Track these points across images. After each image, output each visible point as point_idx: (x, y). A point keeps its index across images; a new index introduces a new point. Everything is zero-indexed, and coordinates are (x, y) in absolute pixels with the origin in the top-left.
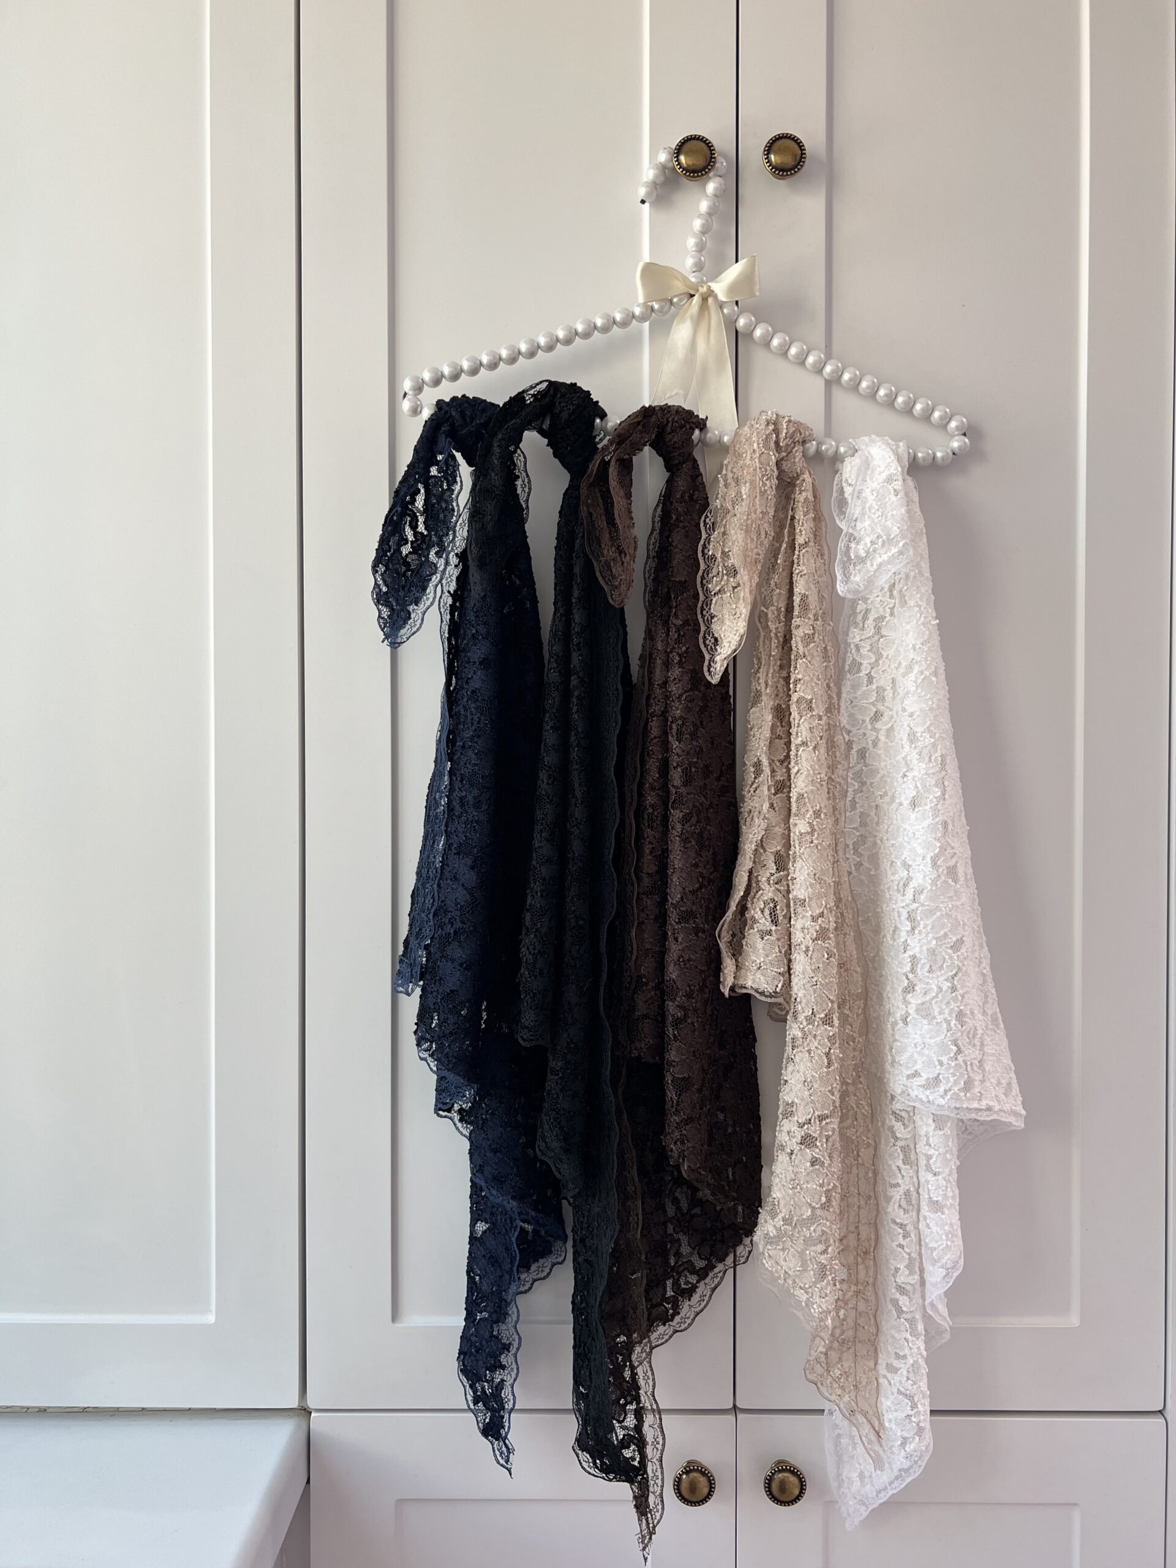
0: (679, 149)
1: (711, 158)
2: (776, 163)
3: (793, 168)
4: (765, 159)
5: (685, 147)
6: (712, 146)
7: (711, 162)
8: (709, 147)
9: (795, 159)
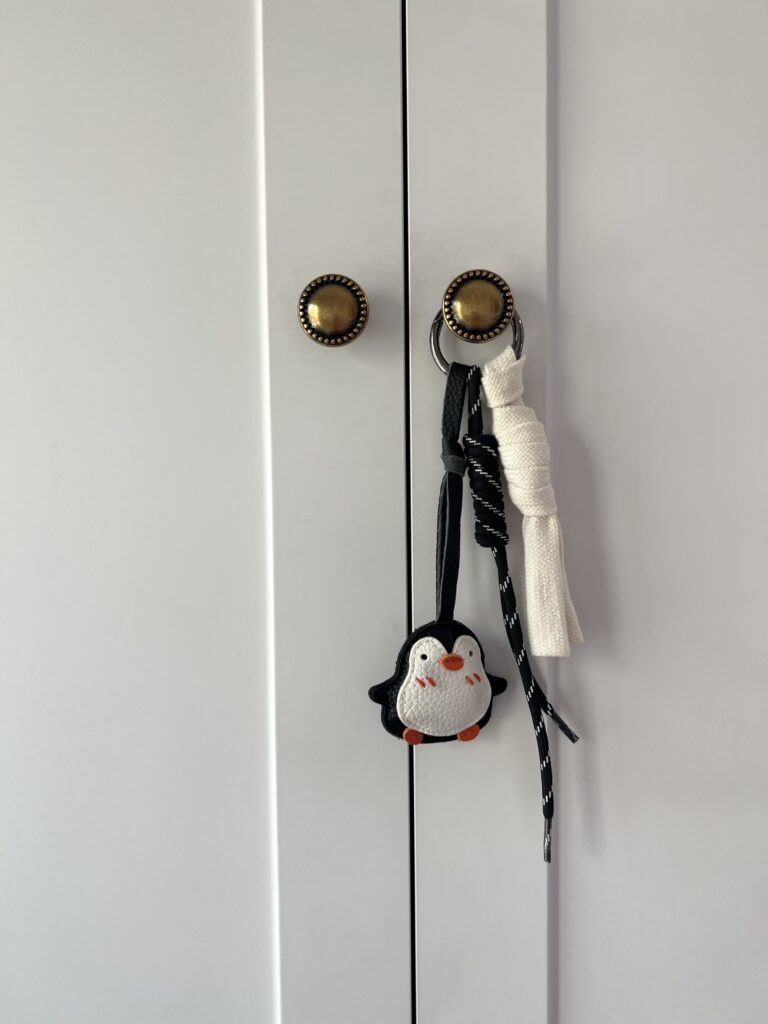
0: (309, 295)
1: (361, 309)
2: (464, 316)
3: (492, 328)
4: (446, 307)
5: (321, 292)
6: (359, 289)
7: (359, 315)
8: (354, 292)
9: (496, 311)
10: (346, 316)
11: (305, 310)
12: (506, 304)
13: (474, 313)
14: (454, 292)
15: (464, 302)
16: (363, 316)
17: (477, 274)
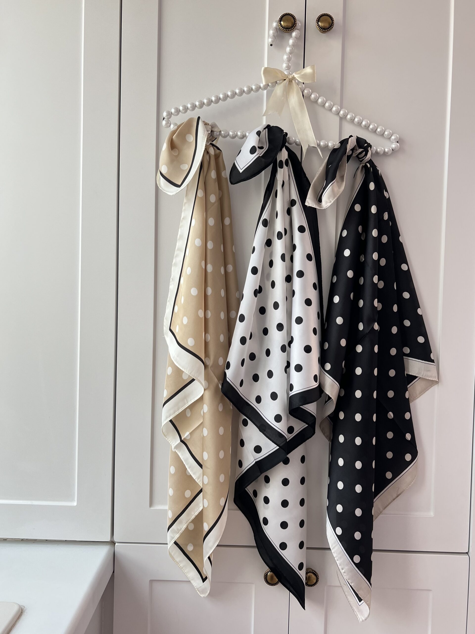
0: (281, 19)
1: (295, 23)
2: (321, 26)
3: (328, 28)
4: (317, 24)
5: (284, 18)
6: (295, 18)
7: (294, 25)
8: (294, 19)
9: (330, 25)
10: (290, 25)
11: (280, 22)
12: (332, 24)
13: (324, 26)
14: (319, 20)
15: (321, 23)
16: (295, 25)
17: (325, 14)
